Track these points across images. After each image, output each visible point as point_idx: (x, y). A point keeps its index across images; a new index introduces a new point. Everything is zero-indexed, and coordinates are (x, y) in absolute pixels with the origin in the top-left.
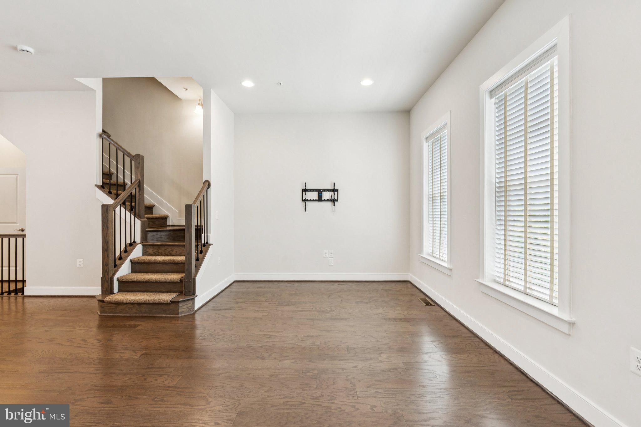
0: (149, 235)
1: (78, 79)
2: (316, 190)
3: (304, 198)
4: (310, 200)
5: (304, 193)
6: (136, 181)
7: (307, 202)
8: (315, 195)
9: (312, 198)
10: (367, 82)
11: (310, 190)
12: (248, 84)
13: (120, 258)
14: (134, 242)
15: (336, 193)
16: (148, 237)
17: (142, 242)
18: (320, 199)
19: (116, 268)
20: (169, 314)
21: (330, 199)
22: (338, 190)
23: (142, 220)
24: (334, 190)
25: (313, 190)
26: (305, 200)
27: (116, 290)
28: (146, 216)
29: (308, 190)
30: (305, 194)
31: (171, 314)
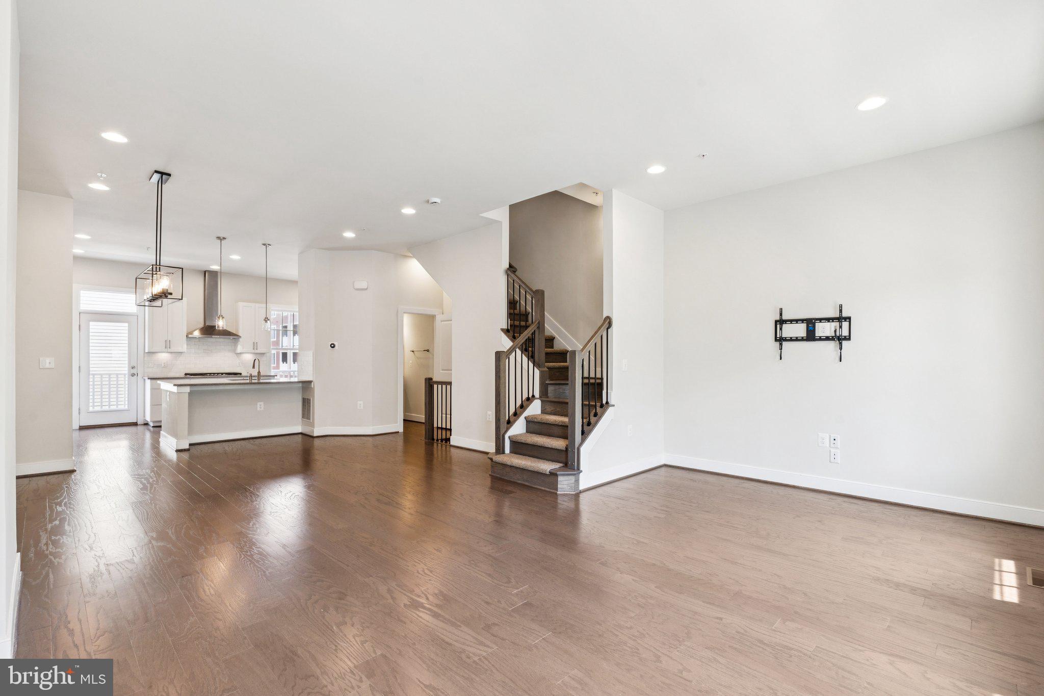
0: (551, 388)
1: (485, 215)
2: (802, 321)
3: (778, 336)
4: (791, 340)
5: (778, 326)
6: (535, 321)
7: (784, 343)
8: (800, 330)
9: (794, 335)
10: (873, 103)
11: (791, 321)
12: (656, 169)
13: (515, 414)
14: (533, 396)
15: (845, 325)
16: (549, 391)
17: (540, 397)
18: (811, 336)
19: (509, 425)
20: (548, 488)
21: (833, 337)
22: (849, 318)
23: (541, 369)
24: (840, 319)
25: (797, 321)
26: (780, 340)
27: (507, 450)
28: (547, 364)
29: (785, 321)
30: (781, 329)
31: (551, 489)
